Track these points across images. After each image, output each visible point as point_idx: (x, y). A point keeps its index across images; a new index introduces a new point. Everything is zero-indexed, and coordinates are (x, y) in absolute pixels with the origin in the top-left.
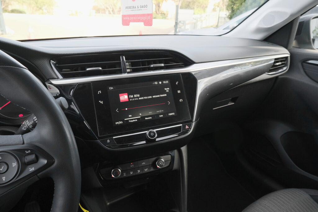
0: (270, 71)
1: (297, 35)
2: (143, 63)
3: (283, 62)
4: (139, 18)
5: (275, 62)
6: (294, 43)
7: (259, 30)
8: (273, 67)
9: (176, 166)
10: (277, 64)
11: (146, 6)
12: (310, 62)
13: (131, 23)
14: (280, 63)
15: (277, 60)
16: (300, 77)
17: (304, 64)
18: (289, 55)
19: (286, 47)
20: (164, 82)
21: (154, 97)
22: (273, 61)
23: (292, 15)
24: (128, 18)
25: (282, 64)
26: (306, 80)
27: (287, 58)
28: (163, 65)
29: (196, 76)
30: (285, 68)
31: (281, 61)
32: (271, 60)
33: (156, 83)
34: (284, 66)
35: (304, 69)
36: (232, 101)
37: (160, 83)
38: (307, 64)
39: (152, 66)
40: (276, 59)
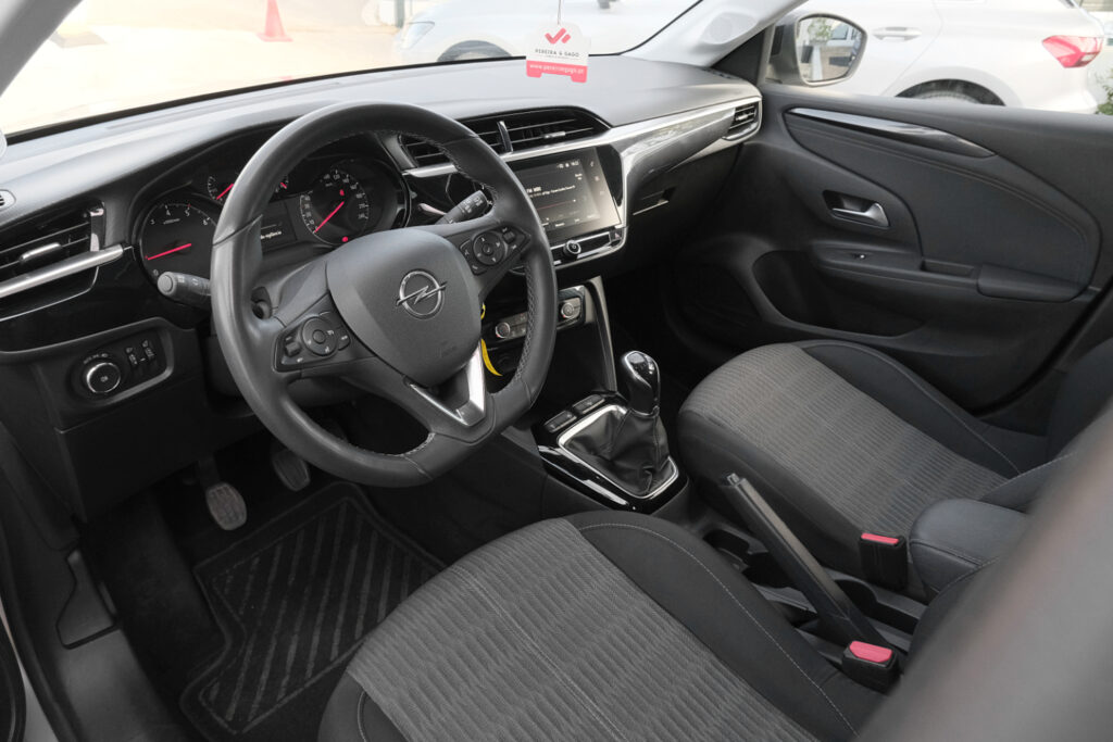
0: (731, 132)
1: (772, 53)
2: (535, 132)
3: (751, 114)
4: (562, 69)
5: (737, 115)
6: (768, 71)
7: (702, 49)
8: (735, 126)
9: (589, 316)
10: (741, 118)
11: (577, 55)
12: (797, 111)
13: (543, 74)
14: (745, 116)
15: (740, 111)
16: (781, 143)
17: (787, 115)
18: (759, 99)
19: (754, 83)
20: (573, 164)
21: (553, 191)
22: (733, 113)
23: (761, 23)
24: (540, 67)
25: (749, 117)
26: (791, 148)
27: (756, 104)
28: (563, 134)
29: (616, 147)
30: (754, 126)
31: (747, 112)
32: (729, 111)
33: (561, 166)
34: (752, 122)
35: (787, 125)
36: (665, 197)
37: (567, 165)
38: (792, 117)
39: (547, 137)
40: (737, 109)
